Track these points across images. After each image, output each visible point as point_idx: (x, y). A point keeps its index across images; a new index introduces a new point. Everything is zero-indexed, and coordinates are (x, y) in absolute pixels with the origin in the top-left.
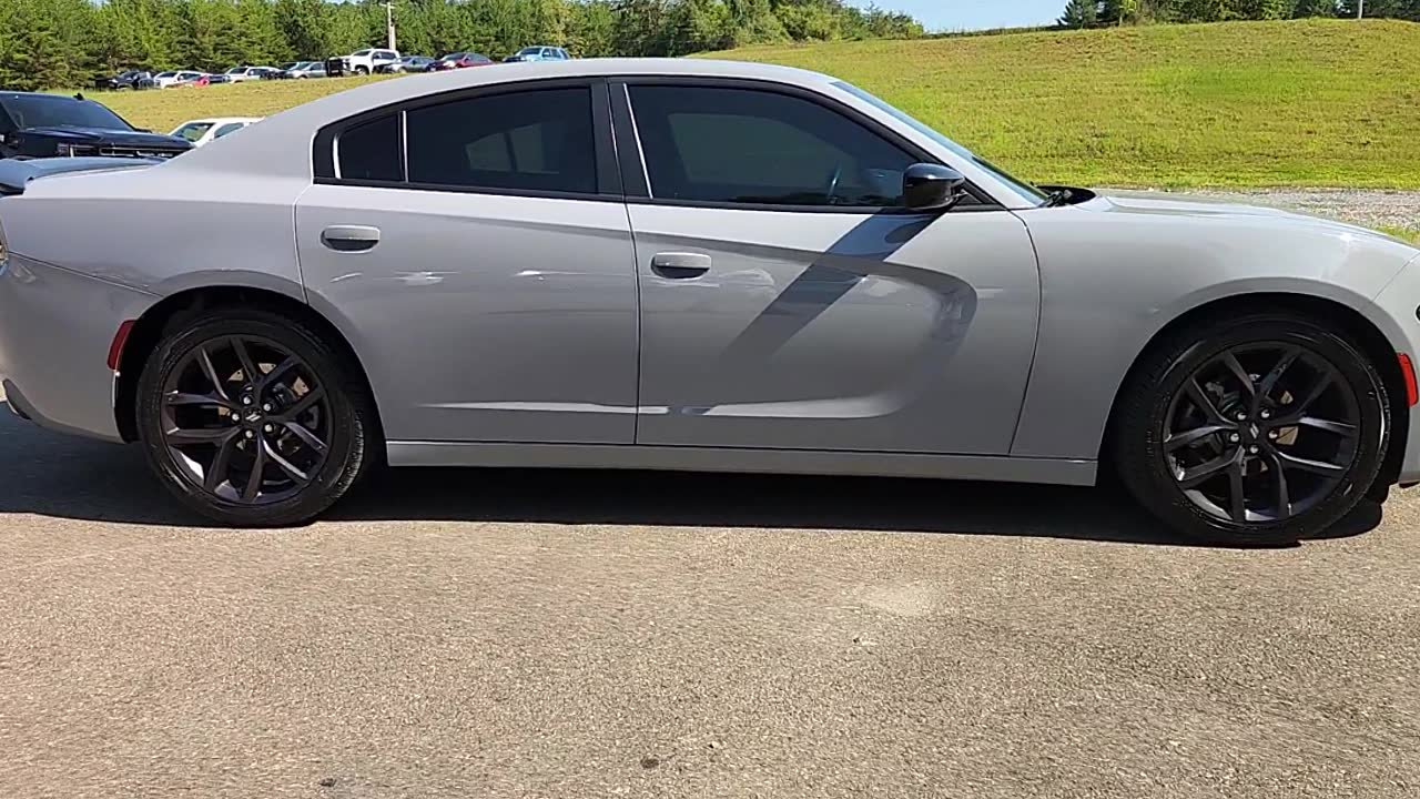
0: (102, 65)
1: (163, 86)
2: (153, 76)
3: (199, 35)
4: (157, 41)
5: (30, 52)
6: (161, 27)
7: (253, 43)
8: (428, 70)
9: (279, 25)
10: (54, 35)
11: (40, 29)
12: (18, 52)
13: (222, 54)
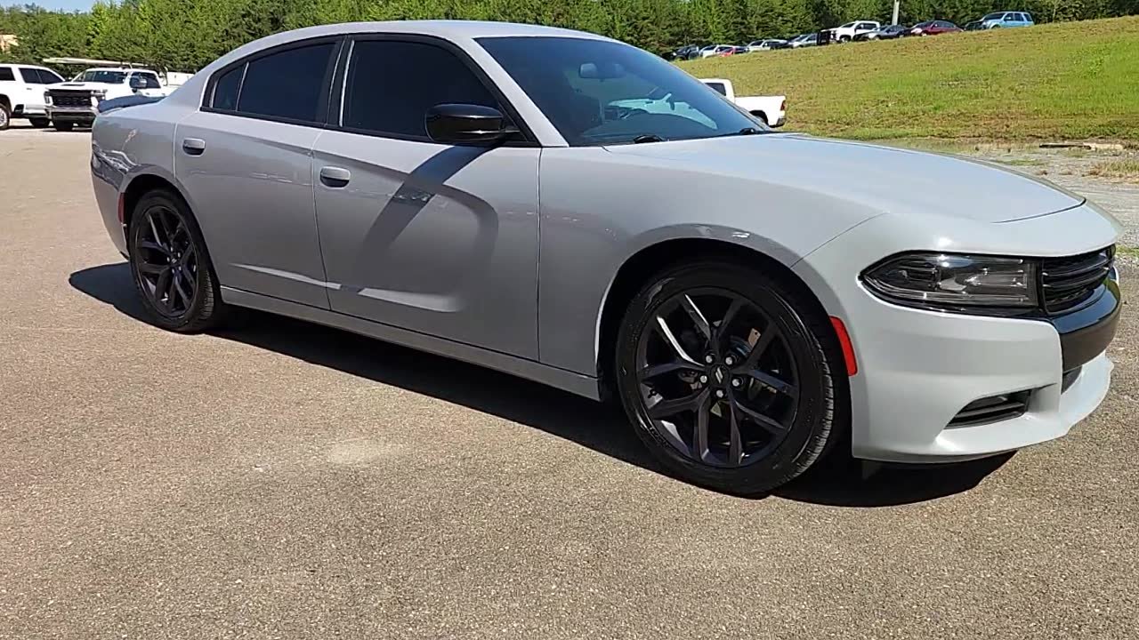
0: (679, 43)
1: (704, 56)
2: (700, 49)
3: (748, 18)
4: (719, 23)
5: (636, 35)
6: (723, 12)
7: (787, 21)
8: (897, 36)
9: (809, 6)
10: (652, 23)
11: (644, 19)
12: (628, 35)
13: (763, 31)
